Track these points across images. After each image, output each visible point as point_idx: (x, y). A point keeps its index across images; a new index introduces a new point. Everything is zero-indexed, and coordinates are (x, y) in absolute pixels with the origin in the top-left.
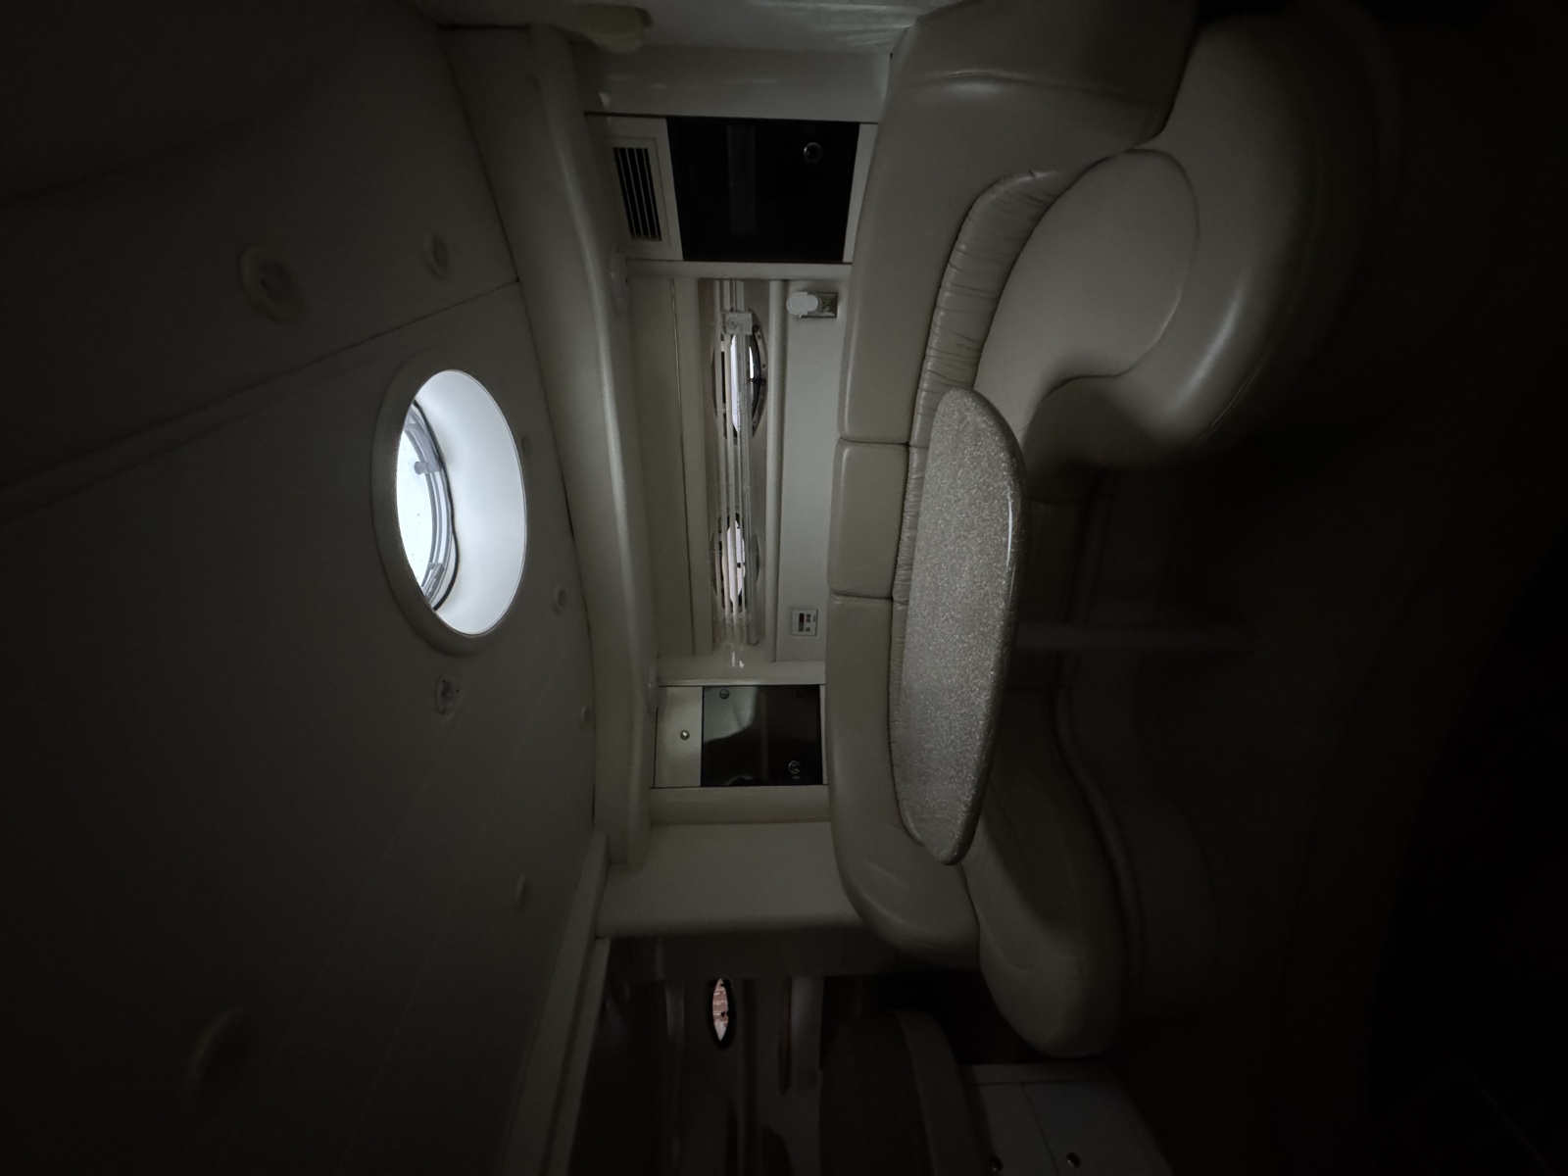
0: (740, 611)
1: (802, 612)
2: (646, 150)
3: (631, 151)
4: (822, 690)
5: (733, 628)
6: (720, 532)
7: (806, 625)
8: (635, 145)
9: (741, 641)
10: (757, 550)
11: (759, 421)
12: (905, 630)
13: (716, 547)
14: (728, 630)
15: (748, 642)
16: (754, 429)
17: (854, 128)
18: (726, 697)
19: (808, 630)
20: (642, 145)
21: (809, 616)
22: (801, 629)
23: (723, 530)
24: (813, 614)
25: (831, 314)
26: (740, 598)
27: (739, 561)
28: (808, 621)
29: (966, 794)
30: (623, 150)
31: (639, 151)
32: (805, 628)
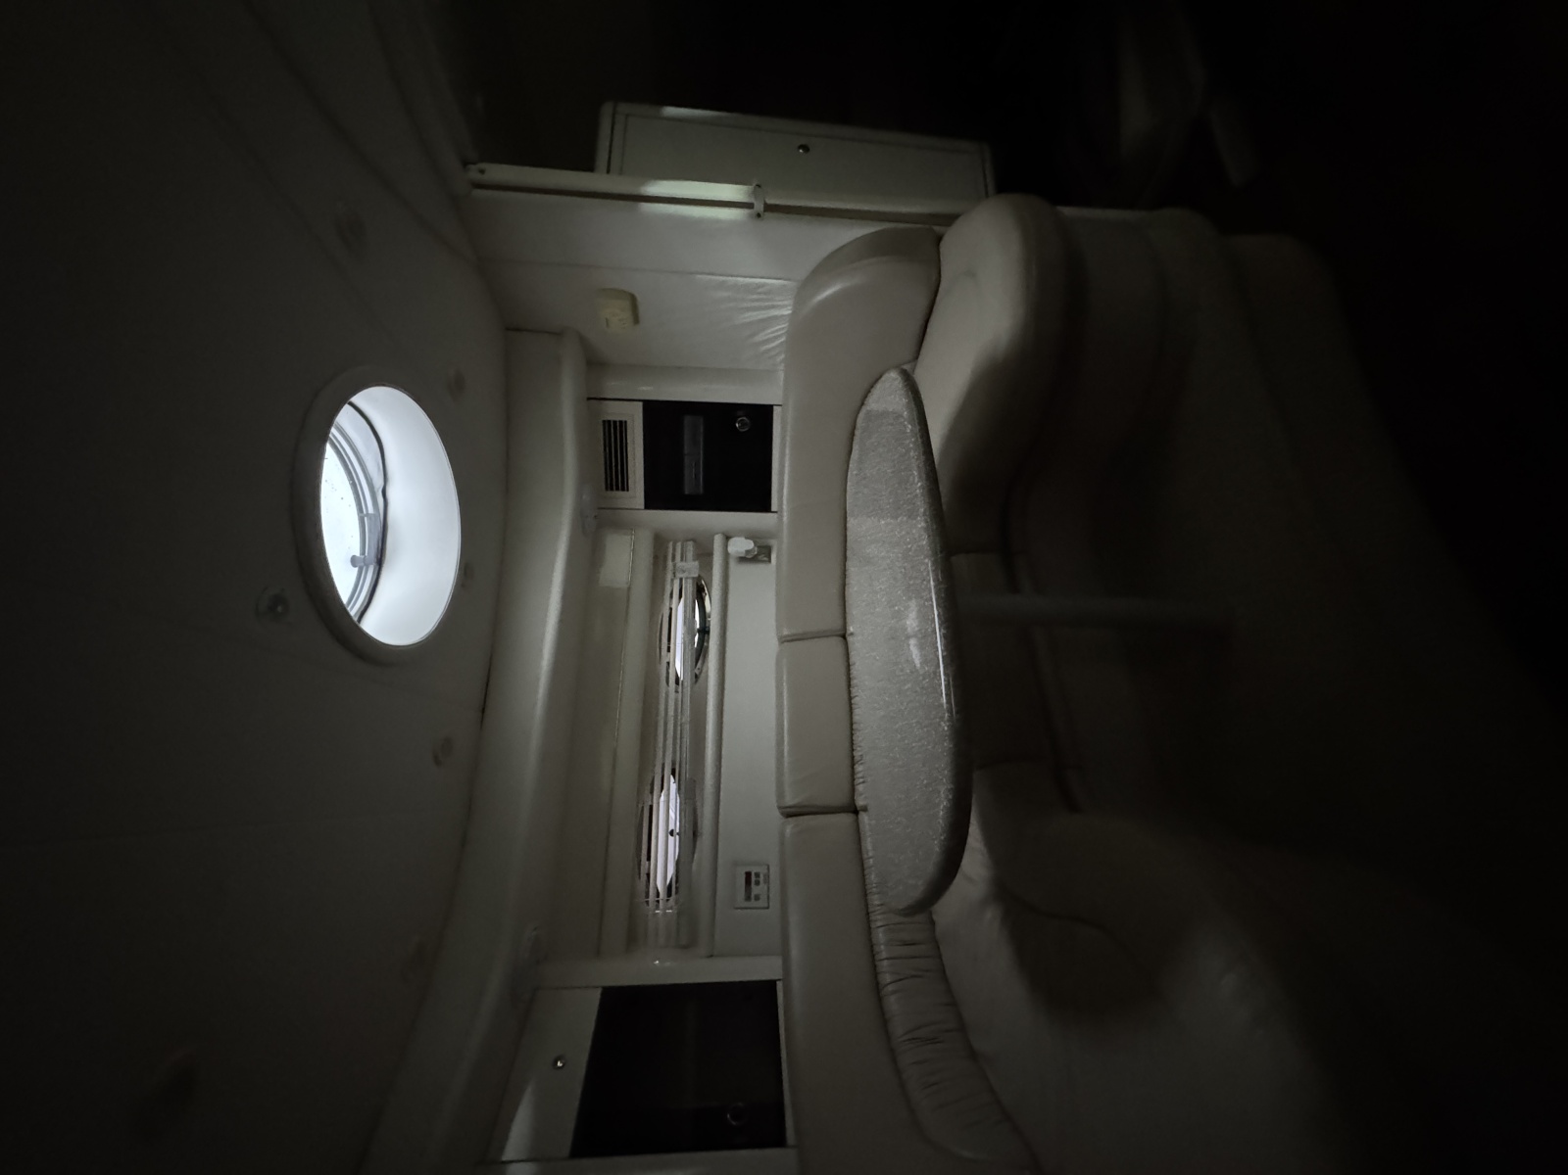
0: (669, 903)
1: (748, 870)
2: (626, 422)
3: (615, 422)
4: (779, 986)
6: (652, 798)
7: (755, 890)
8: (618, 419)
11: (702, 669)
16: (697, 674)
17: (770, 408)
19: (757, 898)
20: (623, 419)
21: (757, 875)
22: (748, 898)
24: (762, 870)
25: (765, 559)
26: (670, 886)
27: (672, 827)
28: (757, 883)
30: (609, 421)
31: (621, 422)
32: (753, 896)
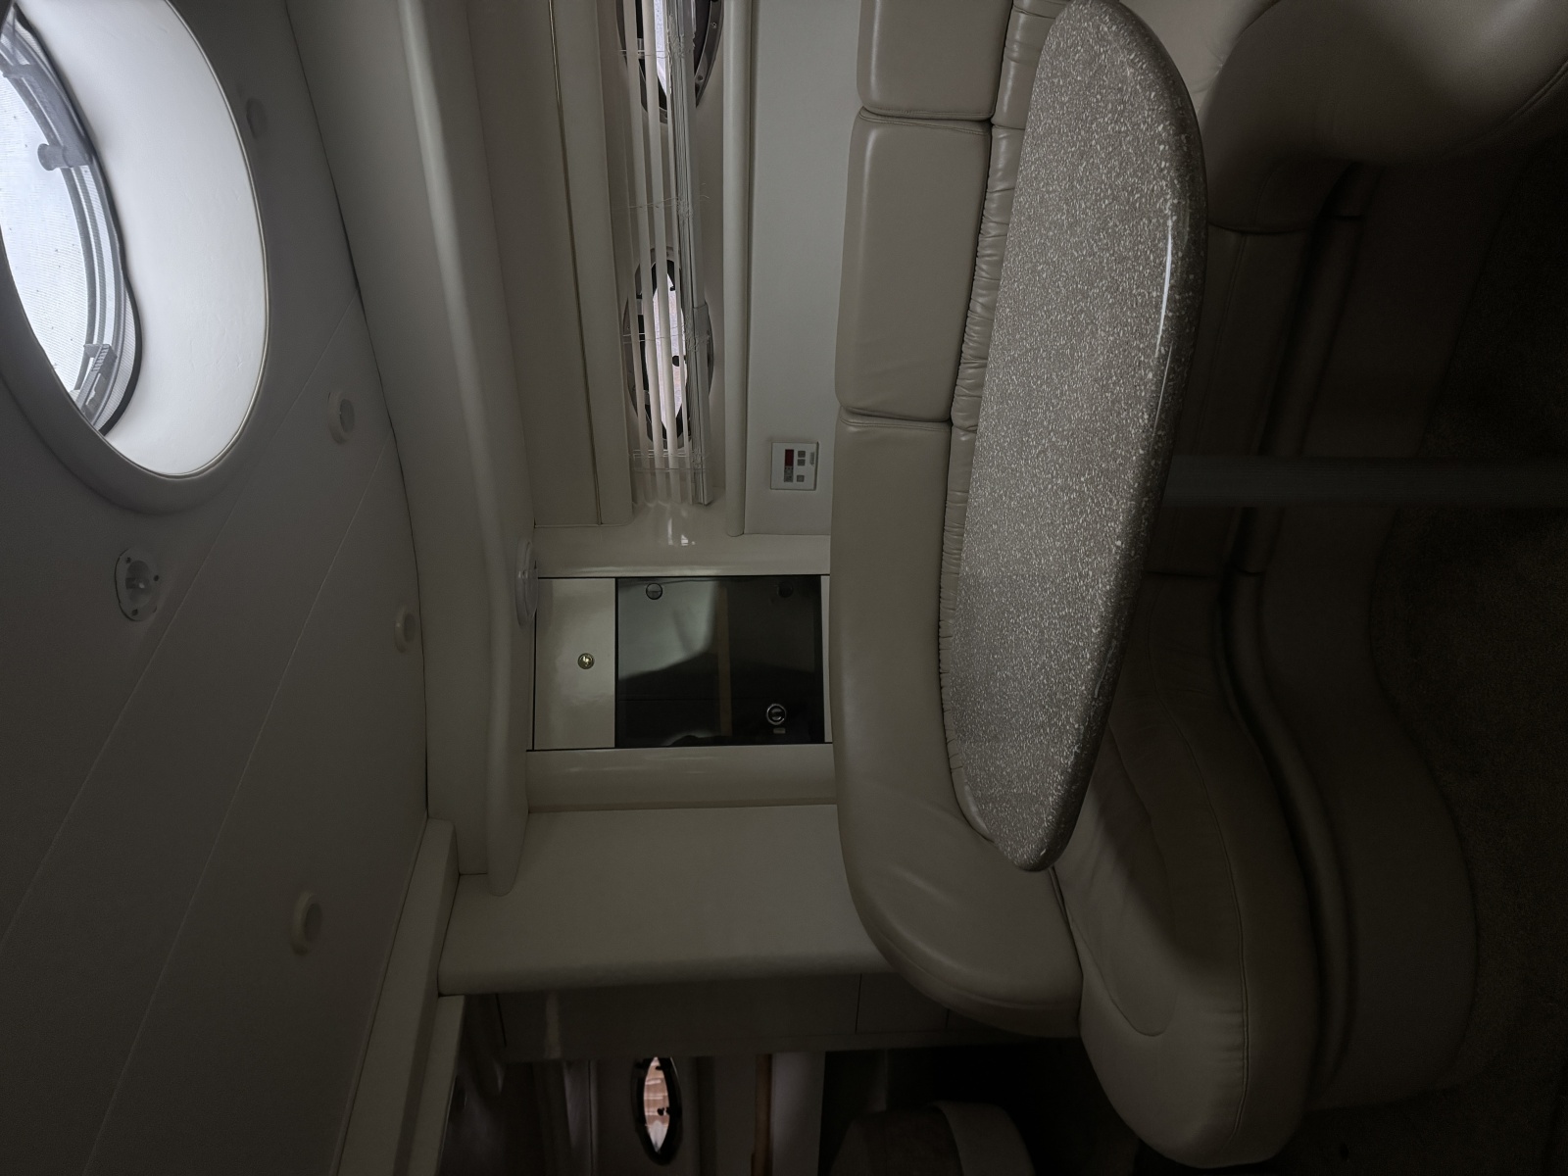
0: (680, 445)
1: (790, 445)
4: (825, 583)
5: (668, 475)
6: (639, 297)
7: (797, 470)
9: (684, 498)
10: (709, 332)
11: (708, 74)
12: (970, 474)
13: (632, 327)
14: (660, 479)
15: (696, 501)
16: (699, 90)
18: (656, 596)
19: (801, 478)
21: (802, 454)
22: (788, 478)
23: (644, 293)
24: (809, 449)
26: (679, 421)
27: (675, 352)
28: (801, 463)
29: (1065, 754)
32: (795, 477)
